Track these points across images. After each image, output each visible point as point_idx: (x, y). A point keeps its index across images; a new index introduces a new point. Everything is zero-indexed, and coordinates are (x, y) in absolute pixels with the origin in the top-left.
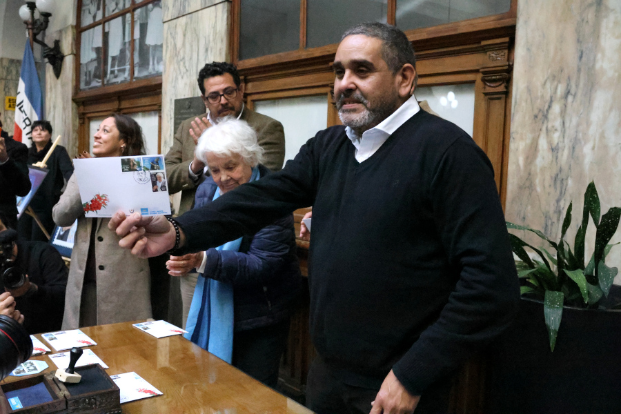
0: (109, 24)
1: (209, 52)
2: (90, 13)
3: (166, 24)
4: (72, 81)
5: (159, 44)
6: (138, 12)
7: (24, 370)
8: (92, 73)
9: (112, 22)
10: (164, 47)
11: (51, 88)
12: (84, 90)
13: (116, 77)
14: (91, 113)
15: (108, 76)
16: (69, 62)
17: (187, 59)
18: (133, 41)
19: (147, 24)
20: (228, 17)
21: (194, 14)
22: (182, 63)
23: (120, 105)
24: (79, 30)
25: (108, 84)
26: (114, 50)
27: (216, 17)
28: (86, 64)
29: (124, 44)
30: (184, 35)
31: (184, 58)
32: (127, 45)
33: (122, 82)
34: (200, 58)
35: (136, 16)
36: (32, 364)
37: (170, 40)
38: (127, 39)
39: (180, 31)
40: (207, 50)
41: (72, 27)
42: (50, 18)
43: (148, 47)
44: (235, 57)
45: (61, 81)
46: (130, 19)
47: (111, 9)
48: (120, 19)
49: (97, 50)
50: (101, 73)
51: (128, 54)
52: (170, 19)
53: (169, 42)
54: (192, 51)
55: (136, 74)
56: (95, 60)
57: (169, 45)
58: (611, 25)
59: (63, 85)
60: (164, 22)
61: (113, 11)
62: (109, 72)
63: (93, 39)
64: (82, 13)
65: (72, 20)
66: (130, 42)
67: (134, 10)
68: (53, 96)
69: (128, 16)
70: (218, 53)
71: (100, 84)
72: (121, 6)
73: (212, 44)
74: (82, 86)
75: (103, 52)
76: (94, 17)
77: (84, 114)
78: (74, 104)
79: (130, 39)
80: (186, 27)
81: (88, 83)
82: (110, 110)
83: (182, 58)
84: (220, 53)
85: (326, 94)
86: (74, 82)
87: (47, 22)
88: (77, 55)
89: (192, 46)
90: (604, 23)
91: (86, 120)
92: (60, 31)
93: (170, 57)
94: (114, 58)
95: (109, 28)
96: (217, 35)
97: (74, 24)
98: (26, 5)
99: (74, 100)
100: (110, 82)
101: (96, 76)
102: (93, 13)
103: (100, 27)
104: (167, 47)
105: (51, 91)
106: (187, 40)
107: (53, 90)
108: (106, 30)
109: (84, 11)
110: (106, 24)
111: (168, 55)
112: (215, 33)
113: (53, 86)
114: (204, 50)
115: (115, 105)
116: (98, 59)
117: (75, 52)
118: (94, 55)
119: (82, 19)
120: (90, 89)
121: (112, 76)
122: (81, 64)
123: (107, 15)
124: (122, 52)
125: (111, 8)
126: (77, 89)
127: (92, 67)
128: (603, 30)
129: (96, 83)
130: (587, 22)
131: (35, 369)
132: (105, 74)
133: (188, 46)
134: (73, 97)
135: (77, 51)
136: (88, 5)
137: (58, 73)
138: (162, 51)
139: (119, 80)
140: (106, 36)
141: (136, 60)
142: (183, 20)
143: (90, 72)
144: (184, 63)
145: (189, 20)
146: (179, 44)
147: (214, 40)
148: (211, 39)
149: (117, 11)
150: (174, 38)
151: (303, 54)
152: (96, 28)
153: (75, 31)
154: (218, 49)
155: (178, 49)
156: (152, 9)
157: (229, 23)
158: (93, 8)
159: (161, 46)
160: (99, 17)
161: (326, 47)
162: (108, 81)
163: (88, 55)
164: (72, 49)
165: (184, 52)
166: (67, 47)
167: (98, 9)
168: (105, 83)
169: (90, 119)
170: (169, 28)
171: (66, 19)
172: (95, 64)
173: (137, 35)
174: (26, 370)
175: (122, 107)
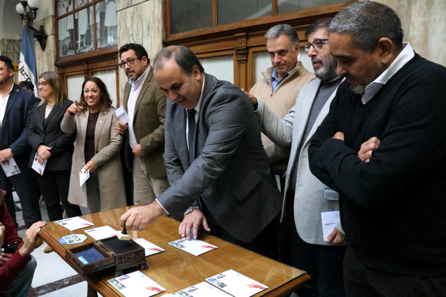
0: (78, 14)
1: (150, 30)
2: (64, 6)
3: (118, 13)
4: (54, 51)
5: (114, 25)
6: (98, 5)
7: (73, 241)
8: (68, 46)
9: (80, 12)
10: (118, 27)
11: (39, 57)
12: (63, 58)
13: (85, 48)
14: (68, 73)
15: (79, 48)
16: (51, 40)
17: (135, 34)
18: (95, 24)
19: (105, 13)
20: (162, 6)
21: (138, 5)
22: (131, 38)
23: (88, 67)
24: (57, 18)
25: (79, 53)
26: (82, 30)
27: (154, 7)
28: (63, 41)
29: (89, 26)
30: (132, 19)
31: (132, 34)
32: (91, 27)
33: (89, 51)
34: (144, 33)
35: (96, 8)
36: (77, 237)
37: (122, 22)
38: (91, 23)
39: (129, 17)
40: (148, 28)
41: (52, 16)
42: (37, 11)
43: (106, 28)
44: (168, 32)
45: (46, 53)
46: (93, 10)
47: (79, 4)
48: (85, 10)
49: (71, 31)
50: (74, 46)
51: (92, 33)
52: (122, 8)
53: (122, 24)
54: (138, 30)
55: (99, 46)
56: (69, 38)
57: (122, 26)
58: (418, 9)
59: (48, 55)
60: (117, 11)
61: (81, 5)
62: (79, 45)
63: (67, 24)
64: (58, 6)
65: (51, 12)
66: (93, 25)
67: (95, 4)
68: (41, 63)
69: (91, 8)
70: (157, 30)
71: (74, 53)
72: (86, 1)
73: (152, 24)
74: (61, 55)
75: (74, 33)
76: (67, 9)
77: (63, 74)
78: (56, 68)
79: (93, 23)
80: (133, 14)
81: (65, 53)
82: (82, 71)
83: (131, 34)
84: (158, 30)
85: (232, 55)
86: (55, 53)
87: (35, 14)
88: (56, 35)
89: (138, 26)
90: (413, 7)
91: (65, 78)
92: (44, 20)
93: (123, 34)
94: (82, 36)
95: (78, 16)
96: (156, 19)
97: (53, 14)
98: (21, 3)
99: (56, 65)
100: (80, 52)
101: (70, 48)
102: (66, 7)
103: (72, 16)
104: (120, 27)
105: (39, 59)
106: (134, 22)
107: (41, 59)
108: (76, 18)
109: (60, 5)
110: (76, 14)
111: (121, 33)
112: (154, 17)
113: (40, 56)
114: (147, 28)
115: (85, 67)
116: (71, 37)
117: (55, 33)
118: (68, 35)
119: (58, 11)
120: (66, 57)
121: (82, 48)
122: (59, 41)
123: (76, 8)
124: (88, 31)
125: (79, 2)
126: (57, 57)
127: (67, 43)
128: (413, 12)
129: (71, 53)
130: (403, 7)
131: (80, 239)
132: (77, 47)
133: (135, 26)
134: (55, 63)
135: (56, 32)
136: (62, 1)
137: (43, 47)
138: (117, 30)
139: (87, 50)
140: (76, 22)
141: (98, 37)
142: (131, 10)
143: (66, 46)
144: (133, 37)
145: (135, 10)
146: (129, 25)
147: (153, 22)
148: (151, 21)
149: (83, 5)
150: (125, 21)
151: (216, 30)
152: (69, 16)
153: (54, 19)
154: (157, 28)
155: (128, 29)
156: (108, 3)
157: (163, 11)
158: (66, 4)
159: (116, 27)
160: (71, 9)
161: (231, 24)
162: (79, 51)
163: (64, 35)
164: (53, 32)
165: (133, 31)
166: (49, 29)
167: (70, 4)
168: (77, 52)
169: (67, 77)
170: (121, 15)
171: (47, 11)
172: (69, 40)
173: (98, 20)
174: (74, 240)
175: (90, 68)
